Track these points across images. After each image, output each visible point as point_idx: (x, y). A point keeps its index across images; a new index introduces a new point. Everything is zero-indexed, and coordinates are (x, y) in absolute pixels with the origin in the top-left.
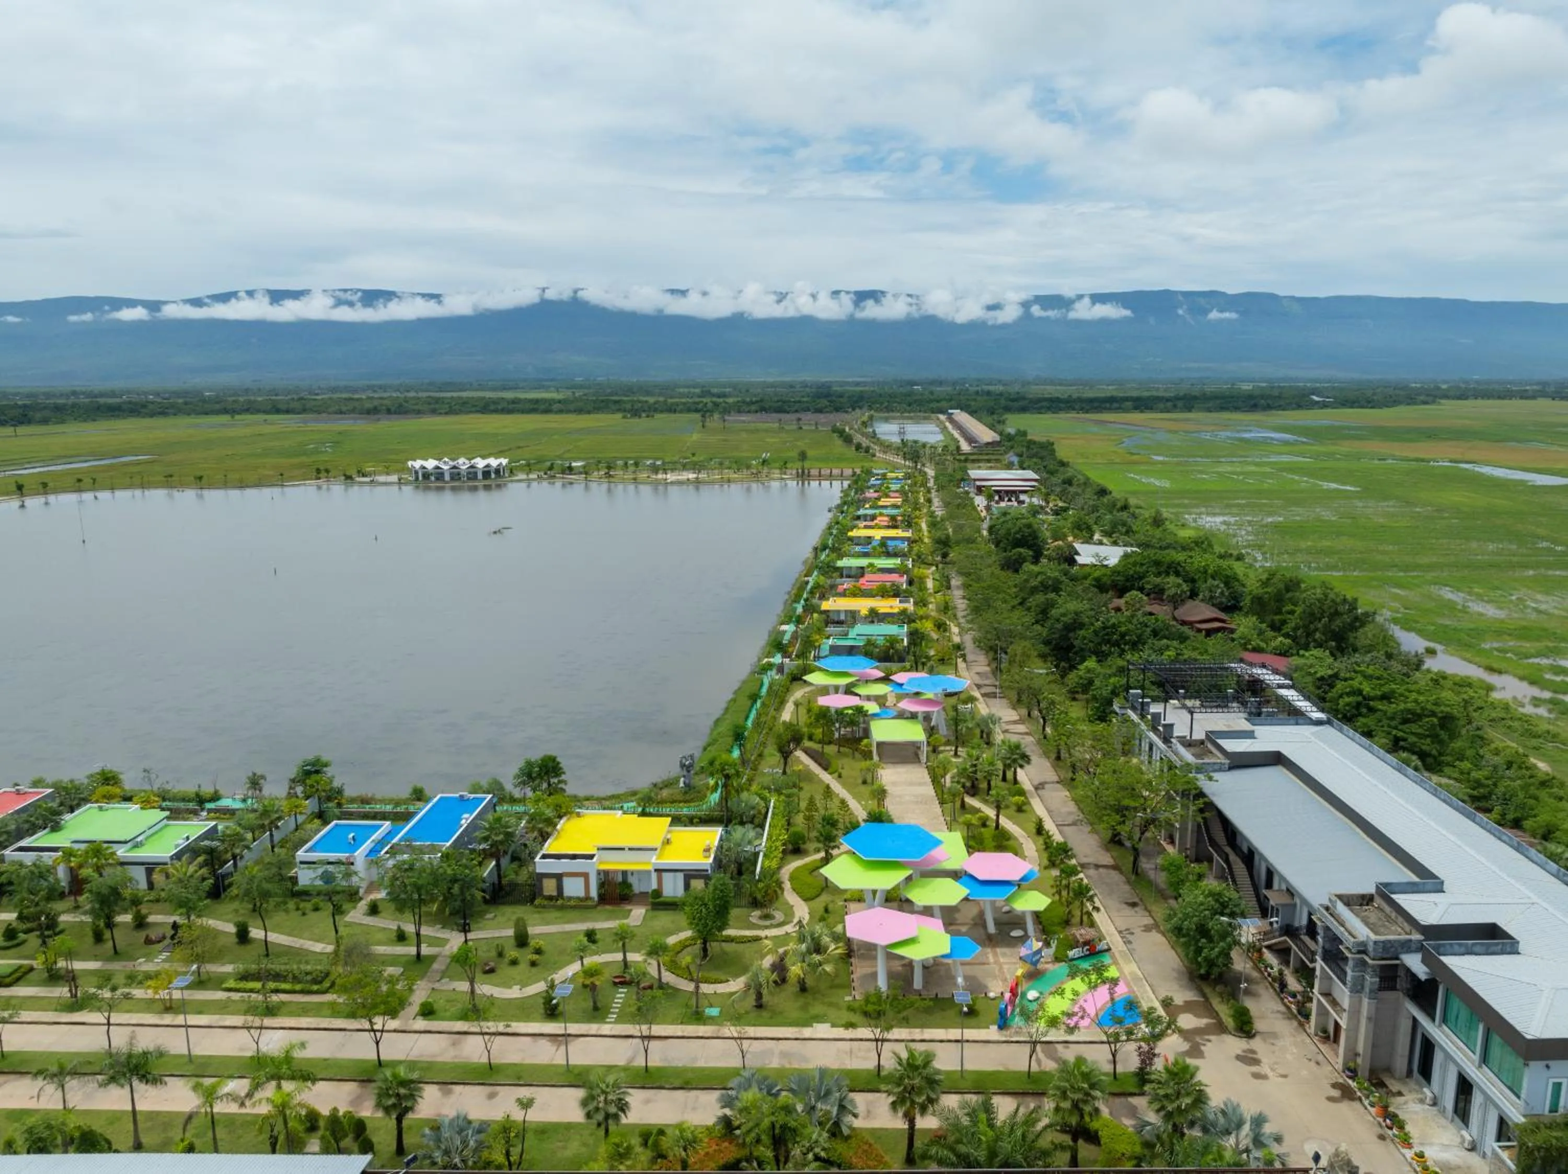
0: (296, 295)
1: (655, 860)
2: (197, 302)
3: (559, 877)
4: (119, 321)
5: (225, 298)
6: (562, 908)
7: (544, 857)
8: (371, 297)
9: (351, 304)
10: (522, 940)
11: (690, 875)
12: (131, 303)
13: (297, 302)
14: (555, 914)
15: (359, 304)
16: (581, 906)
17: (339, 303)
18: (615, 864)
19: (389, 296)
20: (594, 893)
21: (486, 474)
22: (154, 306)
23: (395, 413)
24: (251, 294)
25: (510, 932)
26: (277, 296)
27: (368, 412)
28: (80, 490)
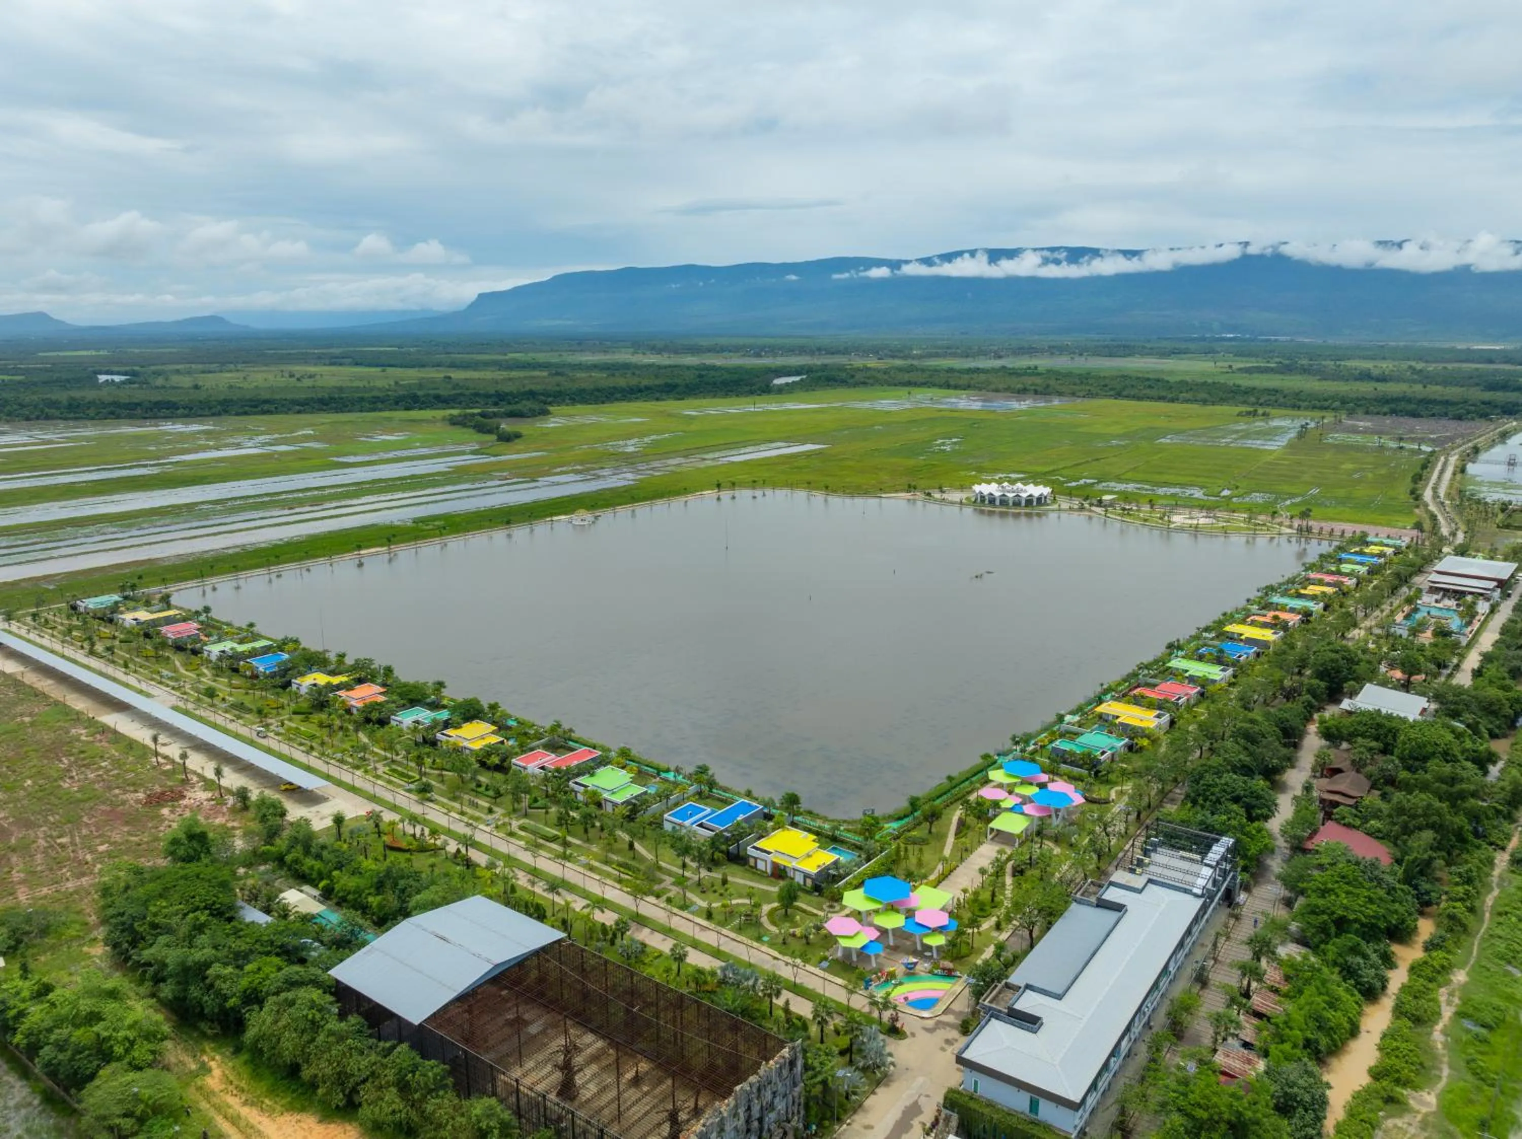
0: (1011, 254)
1: (794, 864)
2: (927, 261)
3: (756, 859)
4: (868, 278)
5: (948, 257)
6: (754, 873)
7: (754, 847)
8: (1076, 255)
9: (1057, 262)
10: (725, 882)
11: (806, 876)
12: (879, 263)
13: (1011, 262)
14: (751, 875)
15: (1065, 263)
16: (762, 875)
17: (1046, 261)
18: (782, 861)
19: (1095, 253)
20: (769, 871)
21: (1029, 502)
22: (895, 265)
23: (1041, 394)
24: (973, 253)
25: (720, 876)
26: (995, 255)
27: (1019, 392)
28: (754, 488)
